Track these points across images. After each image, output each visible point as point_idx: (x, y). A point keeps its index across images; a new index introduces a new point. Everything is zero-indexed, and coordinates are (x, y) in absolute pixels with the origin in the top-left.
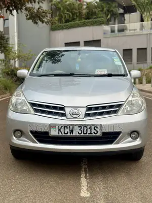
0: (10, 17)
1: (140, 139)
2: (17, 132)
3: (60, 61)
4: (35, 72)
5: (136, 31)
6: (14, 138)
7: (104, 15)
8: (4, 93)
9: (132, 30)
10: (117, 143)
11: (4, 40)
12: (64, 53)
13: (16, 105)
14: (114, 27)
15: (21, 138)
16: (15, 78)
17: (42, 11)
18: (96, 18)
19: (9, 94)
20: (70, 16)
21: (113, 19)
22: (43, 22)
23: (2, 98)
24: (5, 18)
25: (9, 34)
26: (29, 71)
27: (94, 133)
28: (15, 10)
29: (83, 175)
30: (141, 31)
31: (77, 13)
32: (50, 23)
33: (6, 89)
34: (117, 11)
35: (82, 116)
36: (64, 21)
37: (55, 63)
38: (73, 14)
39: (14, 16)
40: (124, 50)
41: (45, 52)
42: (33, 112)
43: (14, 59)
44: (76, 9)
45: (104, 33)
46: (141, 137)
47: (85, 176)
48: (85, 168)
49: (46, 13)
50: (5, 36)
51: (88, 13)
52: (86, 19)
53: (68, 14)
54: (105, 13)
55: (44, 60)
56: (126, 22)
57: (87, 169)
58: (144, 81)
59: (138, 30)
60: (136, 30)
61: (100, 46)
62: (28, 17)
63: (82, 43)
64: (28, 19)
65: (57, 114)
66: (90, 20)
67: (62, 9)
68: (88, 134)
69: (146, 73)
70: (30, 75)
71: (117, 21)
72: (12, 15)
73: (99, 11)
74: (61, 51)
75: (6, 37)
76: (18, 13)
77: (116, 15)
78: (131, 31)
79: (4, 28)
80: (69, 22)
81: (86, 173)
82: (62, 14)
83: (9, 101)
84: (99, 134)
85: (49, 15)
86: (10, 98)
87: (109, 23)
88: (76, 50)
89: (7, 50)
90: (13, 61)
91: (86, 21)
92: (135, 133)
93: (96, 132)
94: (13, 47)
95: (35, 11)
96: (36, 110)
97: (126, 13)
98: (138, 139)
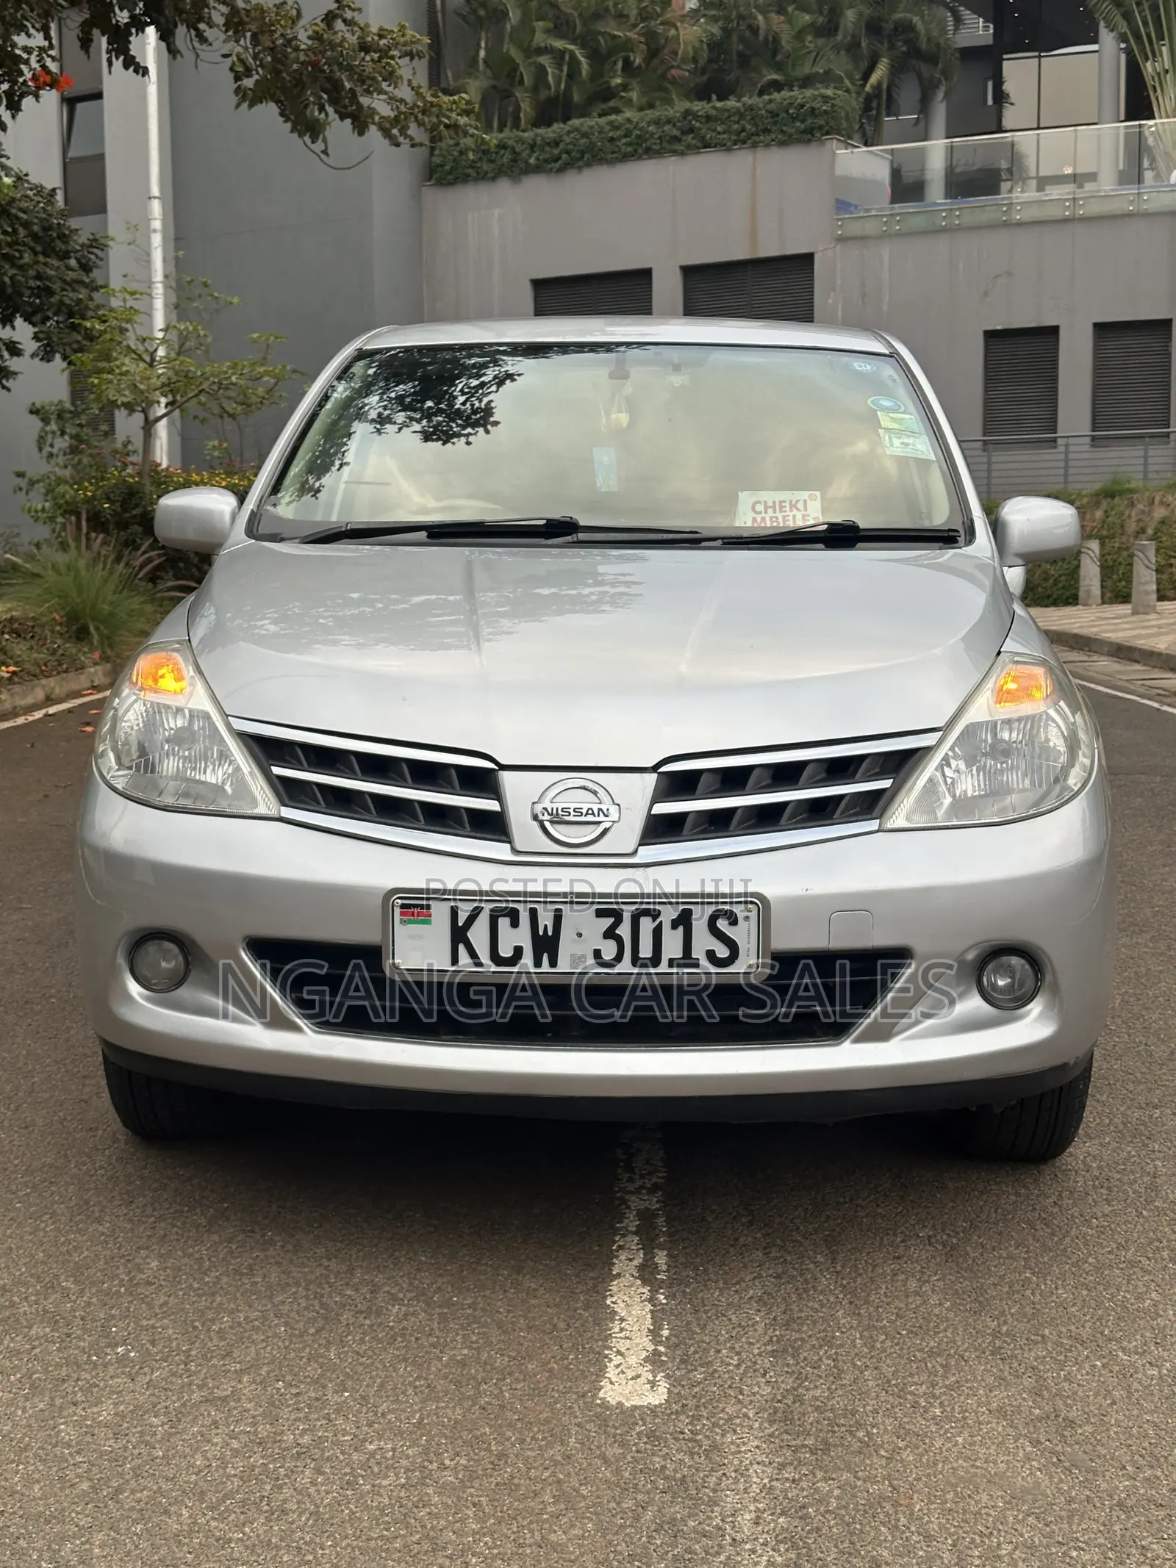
0: (115, 79)
1: (1049, 1006)
2: (151, 949)
3: (483, 418)
4: (287, 508)
5: (1089, 188)
6: (133, 987)
7: (840, 64)
8: (63, 665)
9: (1059, 179)
10: (881, 1034)
11: (65, 256)
12: (512, 364)
13: (143, 751)
14: (922, 157)
15: (185, 992)
16: (143, 557)
17: (353, 38)
18: (777, 86)
19: (97, 673)
20: (574, 61)
21: (909, 93)
22: (360, 121)
23: (49, 701)
24: (74, 90)
25: (102, 209)
26: (242, 498)
27: (711, 955)
28: (151, 31)
29: (627, 1262)
31: (628, 45)
32: (413, 130)
33: (81, 635)
34: (944, 31)
35: (626, 834)
36: (527, 108)
37: (447, 437)
38: (600, 60)
39: (145, 72)
40: (991, 336)
41: (362, 355)
42: (265, 801)
43: (141, 404)
44: (621, 16)
45: (841, 206)
46: (1055, 990)
47: (641, 1268)
48: (647, 1217)
49: (384, 54)
50: (74, 223)
51: (716, 47)
52: (702, 94)
53: (559, 56)
54: (852, 48)
55: (360, 416)
56: (1009, 118)
57: (661, 1221)
60: (1092, 177)
62: (249, 83)
64: (252, 98)
65: (439, 818)
66: (732, 103)
67: (514, 16)
68: (663, 968)
70: (250, 532)
71: (940, 113)
72: (130, 62)
73: (799, 35)
74: (491, 353)
75: (83, 238)
76: (173, 51)
77: (932, 59)
78: (1054, 192)
79: (67, 166)
80: (565, 118)
81: (649, 1246)
82: (515, 53)
83: (96, 722)
84: (748, 964)
85: (412, 72)
86: (101, 704)
87: (877, 121)
88: (607, 347)
89: (90, 336)
90: (138, 418)
91: (699, 107)
92: (1015, 960)
93: (723, 952)
94: (130, 315)
96: (291, 792)
97: (1018, 47)
98: (1035, 1008)
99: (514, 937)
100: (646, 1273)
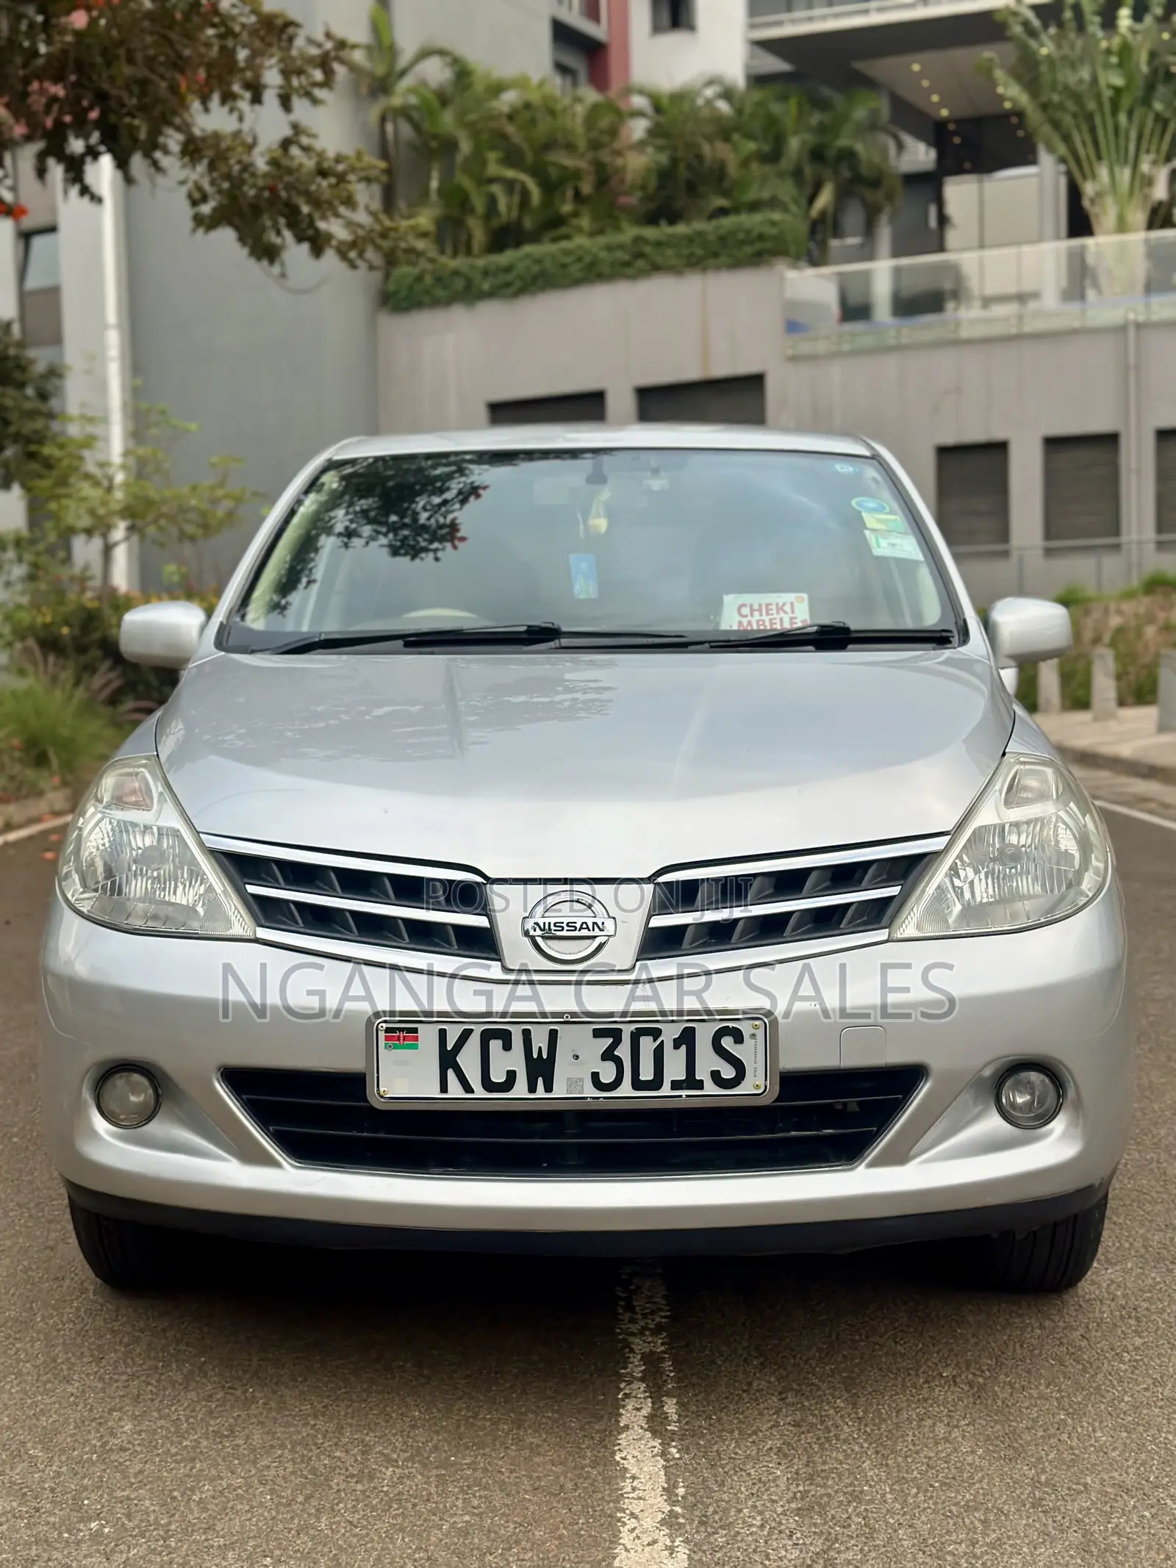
0: (70, 208)
1: (1072, 1124)
2: (120, 1082)
3: (450, 533)
4: (256, 619)
5: (1032, 305)
6: (100, 1124)
7: (786, 190)
8: (22, 791)
9: (1003, 299)
10: (897, 1157)
11: (21, 385)
12: (480, 474)
13: (109, 873)
14: (866, 277)
15: (155, 1128)
16: (105, 678)
17: (309, 163)
18: (723, 212)
19: (57, 798)
20: (525, 194)
21: (854, 217)
22: (318, 243)
23: (9, 827)
24: (28, 222)
25: (56, 339)
26: (209, 613)
27: (716, 1076)
28: (106, 161)
29: (634, 1413)
30: (1074, 307)
31: (576, 175)
32: (370, 254)
33: (41, 760)
34: (885, 155)
35: (622, 949)
36: (479, 235)
37: (415, 552)
38: (550, 188)
39: (97, 200)
40: (945, 452)
41: (331, 465)
42: (240, 922)
43: (100, 527)
44: (570, 147)
45: (792, 327)
46: (1078, 1106)
47: (650, 1418)
48: (651, 1360)
49: (341, 178)
50: (31, 353)
51: (665, 175)
52: (652, 219)
53: (510, 185)
54: (797, 174)
55: (329, 530)
56: (952, 237)
57: (667, 1365)
58: (1104, 685)
59: (1050, 300)
60: (1035, 295)
61: (756, 417)
62: (206, 209)
63: (621, 400)
64: (206, 223)
65: (424, 936)
66: (681, 229)
67: (465, 147)
68: (666, 1090)
69: (1115, 621)
70: (219, 644)
71: (885, 235)
72: (85, 191)
73: (745, 163)
74: (458, 462)
75: (40, 368)
76: (129, 180)
77: (875, 183)
78: (999, 310)
79: (23, 296)
80: (518, 244)
81: (657, 1394)
82: (466, 182)
83: (58, 847)
84: (756, 1085)
85: (366, 196)
86: (63, 830)
87: (823, 246)
88: (574, 454)
89: (48, 464)
90: (97, 543)
91: (650, 233)
92: (1034, 1076)
93: (728, 1072)
94: (89, 442)
95: (261, 164)
96: (268, 912)
97: (959, 171)
98: (1058, 1125)
99: (506, 1061)
100: (656, 1424)
